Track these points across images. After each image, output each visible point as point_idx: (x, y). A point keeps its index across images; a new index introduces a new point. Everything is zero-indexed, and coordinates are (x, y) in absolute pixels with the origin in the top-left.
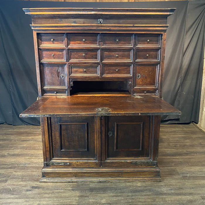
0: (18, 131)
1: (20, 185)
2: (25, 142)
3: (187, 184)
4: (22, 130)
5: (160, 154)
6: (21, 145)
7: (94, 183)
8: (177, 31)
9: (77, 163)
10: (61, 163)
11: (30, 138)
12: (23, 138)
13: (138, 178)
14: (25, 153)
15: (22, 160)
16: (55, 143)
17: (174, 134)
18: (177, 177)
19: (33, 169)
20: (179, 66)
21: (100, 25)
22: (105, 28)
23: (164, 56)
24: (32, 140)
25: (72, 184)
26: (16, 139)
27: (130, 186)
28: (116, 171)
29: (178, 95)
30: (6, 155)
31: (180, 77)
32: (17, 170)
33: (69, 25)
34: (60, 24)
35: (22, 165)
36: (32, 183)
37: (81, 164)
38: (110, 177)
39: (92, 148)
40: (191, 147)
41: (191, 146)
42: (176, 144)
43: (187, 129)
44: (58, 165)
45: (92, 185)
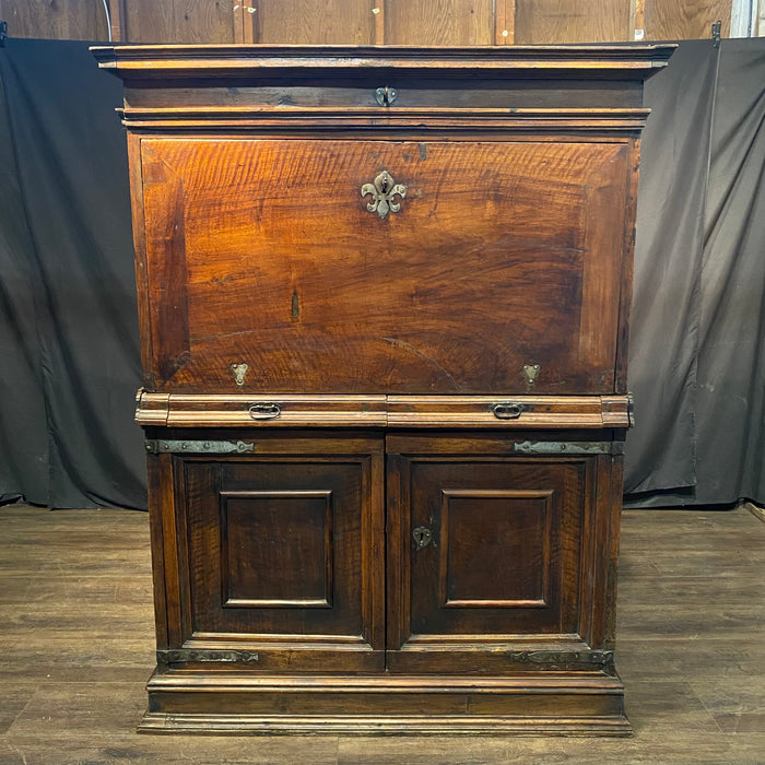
0: (68, 529)
1: (60, 741)
2: (91, 571)
3: (734, 746)
4: (84, 528)
5: (623, 624)
6: (74, 584)
7: (357, 739)
8: (679, 150)
9: (288, 654)
10: (226, 653)
11: (114, 556)
12: (86, 559)
13: (536, 721)
14: (89, 613)
15: (74, 643)
16: (203, 571)
17: (674, 546)
18: (691, 717)
19: (117, 679)
20: (688, 284)
21: (384, 109)
22: (404, 123)
23: (634, 230)
24: (119, 566)
25: (267, 739)
26: (58, 560)
27: (504, 753)
28: (446, 690)
29: (687, 395)
30: (14, 621)
31: (692, 327)
32: (53, 683)
33: (265, 109)
34: (231, 106)
35: (75, 663)
36: (108, 734)
37: (306, 658)
38: (422, 713)
39: (350, 594)
40: (744, 599)
41: (743, 594)
42: (684, 587)
43: (727, 530)
44: (214, 664)
45: (348, 745)
